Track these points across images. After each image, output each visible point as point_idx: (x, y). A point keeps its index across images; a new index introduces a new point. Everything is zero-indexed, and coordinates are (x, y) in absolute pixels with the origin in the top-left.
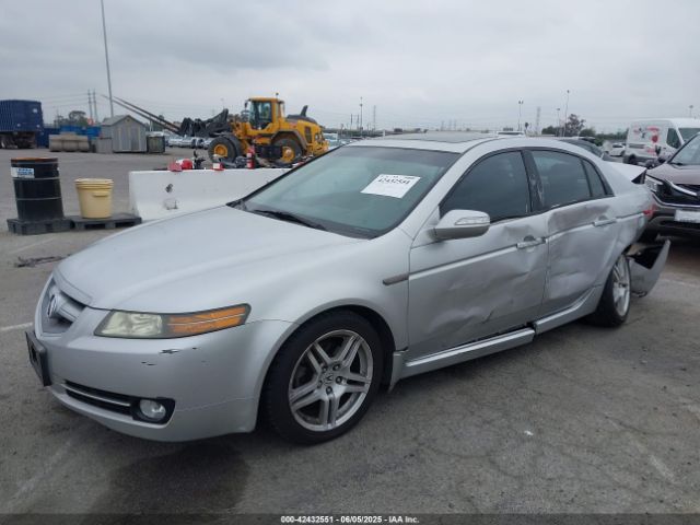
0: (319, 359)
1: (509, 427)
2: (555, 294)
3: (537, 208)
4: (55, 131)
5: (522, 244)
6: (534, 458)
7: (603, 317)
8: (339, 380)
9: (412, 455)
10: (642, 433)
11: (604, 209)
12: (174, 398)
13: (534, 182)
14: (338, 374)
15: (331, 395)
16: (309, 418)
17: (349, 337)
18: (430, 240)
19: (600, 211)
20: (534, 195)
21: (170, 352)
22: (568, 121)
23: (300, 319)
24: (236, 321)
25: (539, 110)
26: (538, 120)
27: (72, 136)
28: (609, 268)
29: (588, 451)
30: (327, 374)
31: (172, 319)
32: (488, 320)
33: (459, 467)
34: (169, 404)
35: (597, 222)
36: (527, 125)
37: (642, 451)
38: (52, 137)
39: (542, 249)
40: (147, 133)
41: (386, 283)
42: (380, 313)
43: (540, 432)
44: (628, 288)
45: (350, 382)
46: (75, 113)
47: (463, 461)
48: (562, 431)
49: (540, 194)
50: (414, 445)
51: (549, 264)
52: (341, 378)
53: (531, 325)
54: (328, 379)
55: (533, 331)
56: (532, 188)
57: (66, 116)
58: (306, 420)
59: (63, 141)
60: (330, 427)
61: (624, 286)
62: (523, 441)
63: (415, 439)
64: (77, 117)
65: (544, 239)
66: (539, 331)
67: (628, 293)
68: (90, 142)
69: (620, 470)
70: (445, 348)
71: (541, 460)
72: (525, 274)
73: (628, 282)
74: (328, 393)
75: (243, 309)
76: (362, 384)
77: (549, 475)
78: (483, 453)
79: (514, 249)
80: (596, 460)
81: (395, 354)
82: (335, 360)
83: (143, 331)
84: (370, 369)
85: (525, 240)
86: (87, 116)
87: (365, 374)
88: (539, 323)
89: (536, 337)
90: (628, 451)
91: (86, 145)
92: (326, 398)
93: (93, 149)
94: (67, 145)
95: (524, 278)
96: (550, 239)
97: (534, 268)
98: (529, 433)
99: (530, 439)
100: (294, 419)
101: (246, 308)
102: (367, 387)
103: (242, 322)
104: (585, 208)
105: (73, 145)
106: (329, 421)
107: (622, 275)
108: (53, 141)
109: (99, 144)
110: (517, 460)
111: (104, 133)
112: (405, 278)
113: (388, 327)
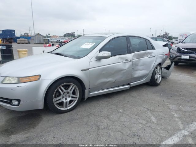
0: (62, 91)
1: (116, 109)
2: (136, 76)
3: (129, 52)
4: (19, 38)
5: (124, 61)
6: (120, 117)
7: (152, 83)
8: (69, 97)
9: (87, 116)
10: (152, 111)
11: (152, 53)
12: (20, 99)
13: (129, 45)
14: (68, 95)
15: (66, 101)
16: (60, 106)
17: (71, 85)
18: (96, 60)
19: (150, 53)
20: (129, 49)
21: (19, 87)
22: (164, 34)
23: (55, 79)
24: (37, 79)
25: (156, 31)
26: (156, 33)
27: (23, 39)
28: (153, 69)
29: (135, 115)
30: (65, 95)
31: (20, 79)
32: (114, 82)
33: (99, 119)
34: (19, 101)
35: (149, 56)
36: (153, 35)
37: (150, 115)
38: (18, 40)
39: (131, 63)
40: (44, 38)
41: (82, 71)
42: (81, 79)
43: (124, 111)
44: (161, 75)
45: (72, 97)
46: (26, 33)
47: (100, 117)
48: (130, 111)
49: (131, 48)
50: (89, 113)
51: (133, 67)
52: (70, 96)
53: (129, 84)
54: (65, 96)
55: (129, 86)
56: (128, 47)
57: (23, 34)
58: (59, 107)
59: (21, 41)
60: (66, 109)
61: (160, 75)
62: (119, 113)
63: (90, 112)
64: (26, 35)
65: (131, 61)
66: (131, 86)
67: (161, 77)
68: (28, 41)
69: (142, 119)
70: (102, 89)
71: (122, 117)
72: (125, 70)
73: (161, 74)
74: (65, 100)
75: (39, 76)
76: (76, 98)
77: (122, 121)
78: (107, 116)
79: (122, 63)
80: (137, 117)
81: (86, 90)
82: (67, 91)
83: (13, 82)
84: (78, 94)
85: (125, 60)
86: (29, 34)
87: (77, 95)
88: (131, 84)
89: (130, 87)
90: (147, 115)
91: (27, 42)
92: (65, 101)
93: (29, 43)
94: (22, 42)
95: (125, 71)
96: (133, 60)
97: (128, 68)
98: (121, 111)
99: (121, 112)
100: (55, 106)
101: (40, 76)
102: (78, 98)
103: (39, 79)
104: (145, 52)
105: (23, 42)
106: (66, 107)
107: (159, 71)
108: (18, 41)
109: (31, 41)
110: (115, 117)
111: (32, 38)
112: (88, 69)
113: (83, 83)
